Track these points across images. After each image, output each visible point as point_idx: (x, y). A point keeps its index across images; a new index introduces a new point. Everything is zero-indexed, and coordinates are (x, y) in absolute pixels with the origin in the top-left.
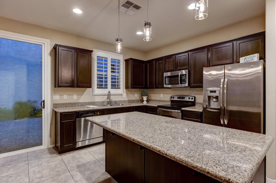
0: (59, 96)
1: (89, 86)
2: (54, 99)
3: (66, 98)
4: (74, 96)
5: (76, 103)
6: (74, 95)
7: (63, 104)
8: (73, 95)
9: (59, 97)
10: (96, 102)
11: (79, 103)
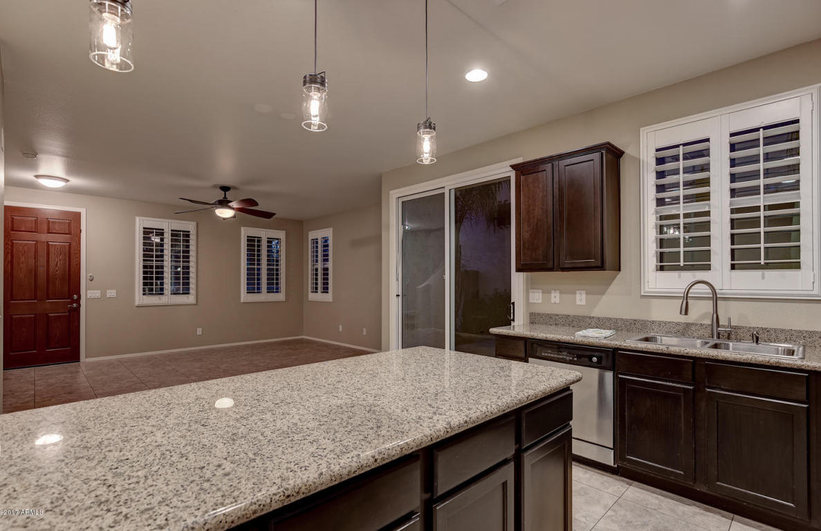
0: (541, 294)
1: (593, 265)
2: (531, 301)
3: (558, 301)
4: (578, 296)
5: (584, 317)
6: (578, 292)
7: (550, 316)
8: (575, 293)
9: (541, 297)
10: (653, 322)
11: (590, 318)
